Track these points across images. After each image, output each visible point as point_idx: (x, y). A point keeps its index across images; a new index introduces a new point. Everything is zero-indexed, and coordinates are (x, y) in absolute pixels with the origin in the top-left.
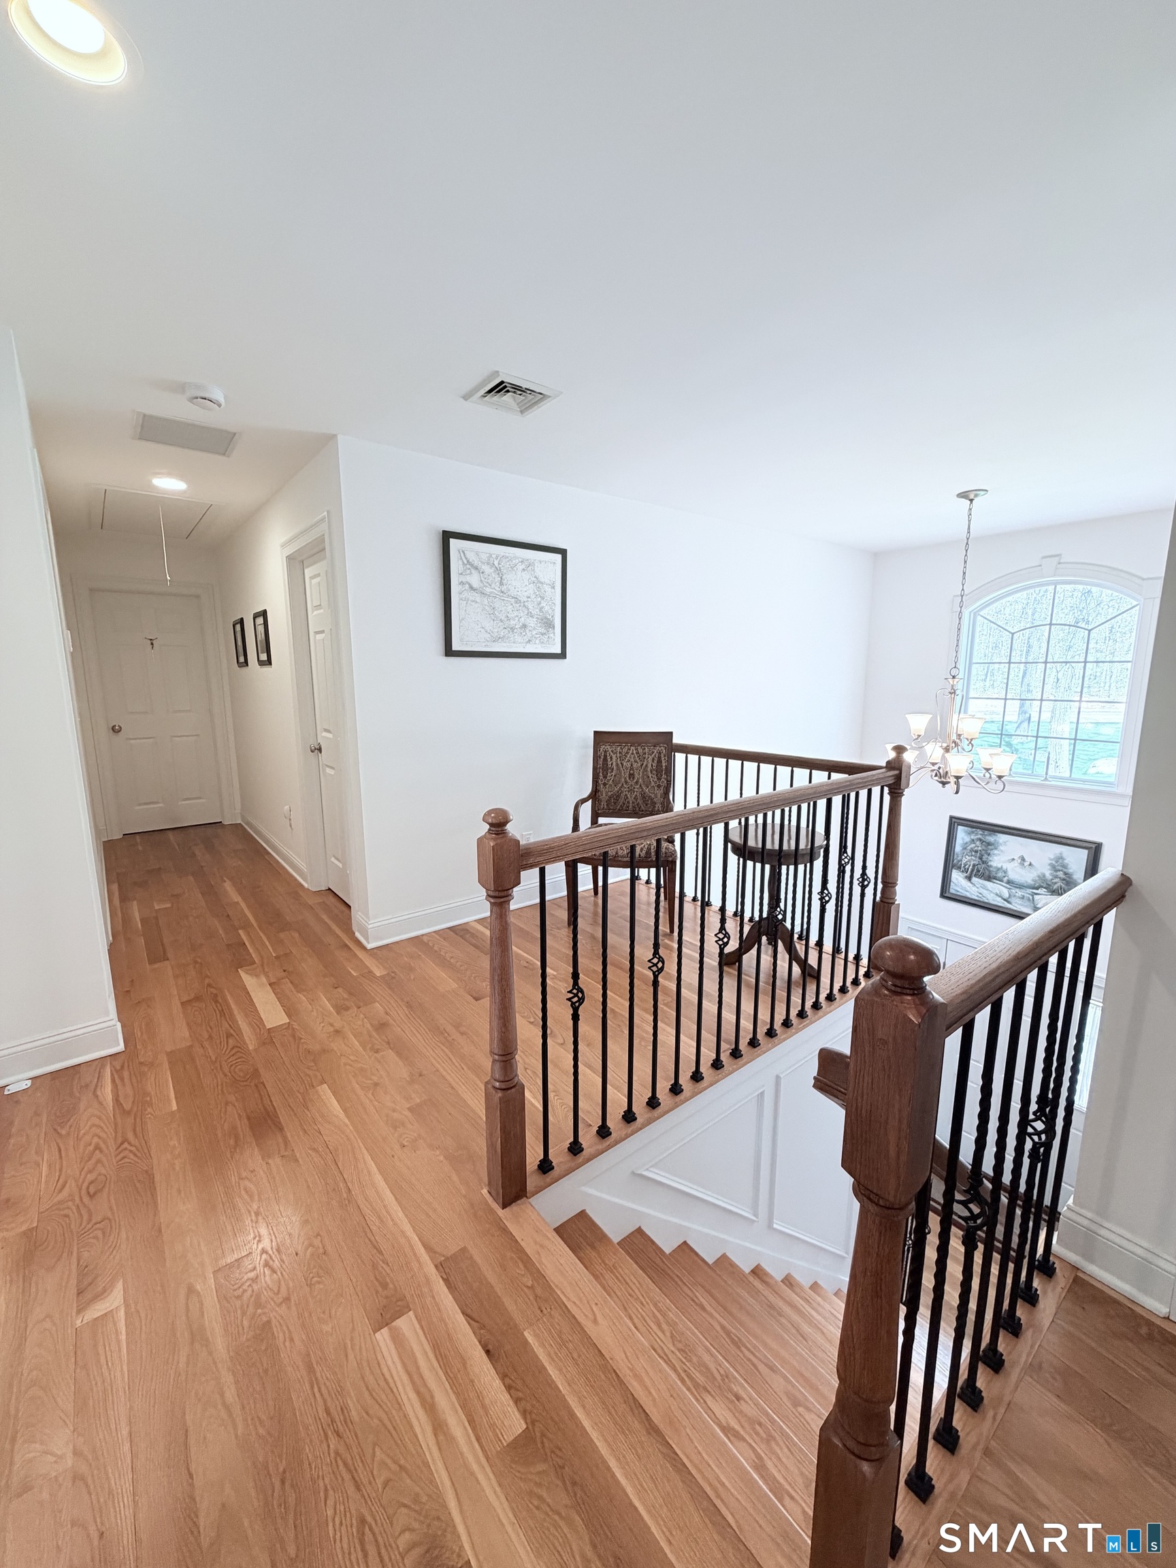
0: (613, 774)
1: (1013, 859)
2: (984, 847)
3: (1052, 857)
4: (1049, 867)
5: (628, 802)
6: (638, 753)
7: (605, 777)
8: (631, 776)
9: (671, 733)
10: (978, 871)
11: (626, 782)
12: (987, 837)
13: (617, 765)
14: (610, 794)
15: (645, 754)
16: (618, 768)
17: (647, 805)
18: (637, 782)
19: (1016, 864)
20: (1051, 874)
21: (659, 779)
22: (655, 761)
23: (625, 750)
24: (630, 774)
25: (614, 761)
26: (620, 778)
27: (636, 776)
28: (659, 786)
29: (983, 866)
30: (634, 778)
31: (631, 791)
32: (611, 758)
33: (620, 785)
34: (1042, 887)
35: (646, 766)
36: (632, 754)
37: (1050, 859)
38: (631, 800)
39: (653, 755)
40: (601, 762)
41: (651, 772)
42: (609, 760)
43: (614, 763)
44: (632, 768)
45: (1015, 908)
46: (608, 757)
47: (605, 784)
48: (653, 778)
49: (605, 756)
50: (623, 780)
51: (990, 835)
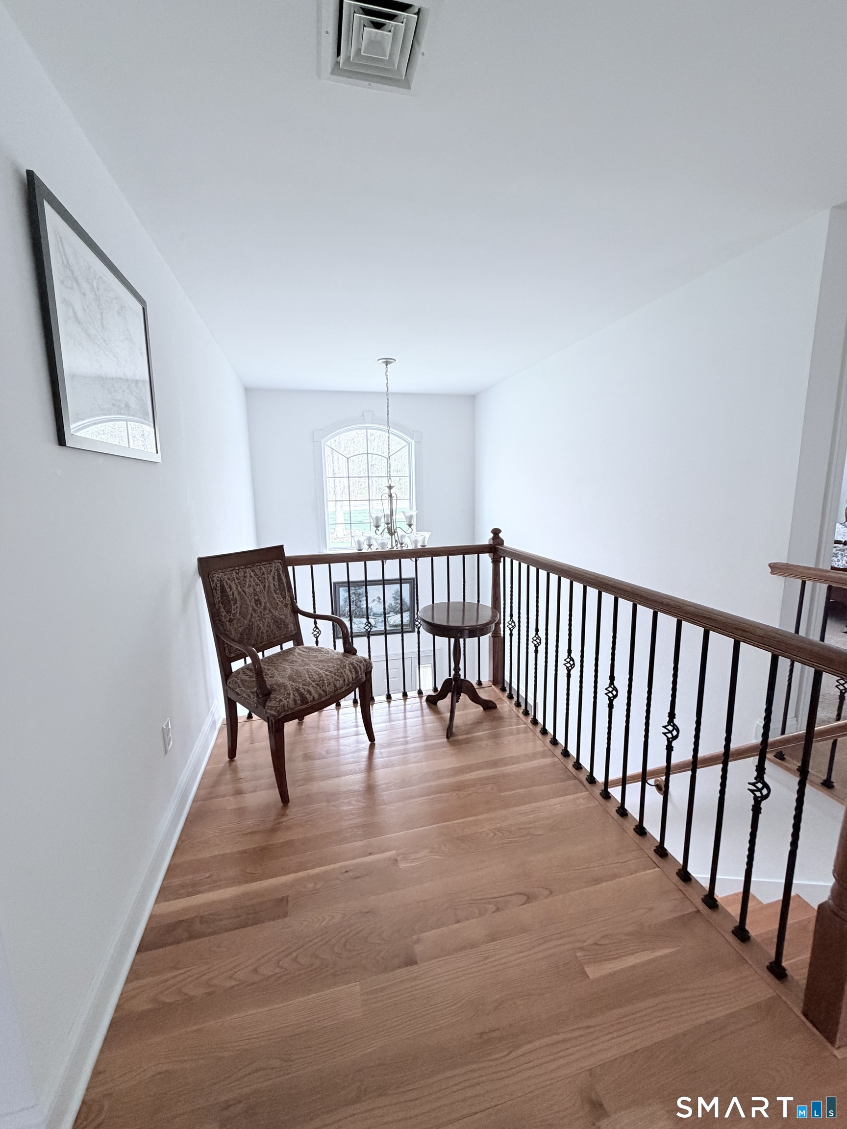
0: (238, 604)
1: (374, 600)
2: (357, 598)
3: (393, 593)
4: (393, 599)
5: (262, 633)
6: (256, 575)
7: (229, 612)
8: (258, 602)
9: (281, 547)
10: (356, 614)
11: (254, 610)
12: (358, 591)
13: (239, 593)
14: (240, 630)
15: (263, 574)
16: (242, 598)
17: (280, 629)
18: (265, 608)
19: (376, 602)
20: (394, 603)
21: (284, 598)
22: (276, 580)
23: (241, 574)
24: (256, 601)
25: (233, 590)
26: (247, 608)
27: (263, 601)
28: (286, 606)
29: (358, 610)
30: (260, 604)
31: (261, 619)
32: (230, 587)
33: (249, 616)
34: (391, 612)
35: (269, 587)
36: (251, 577)
37: (393, 594)
38: (264, 629)
39: (272, 573)
40: (218, 595)
41: (275, 592)
42: (228, 590)
43: (236, 594)
44: (256, 594)
45: (379, 630)
46: (226, 587)
47: (231, 621)
48: (278, 597)
49: (222, 587)
50: (250, 609)
51: (359, 589)
